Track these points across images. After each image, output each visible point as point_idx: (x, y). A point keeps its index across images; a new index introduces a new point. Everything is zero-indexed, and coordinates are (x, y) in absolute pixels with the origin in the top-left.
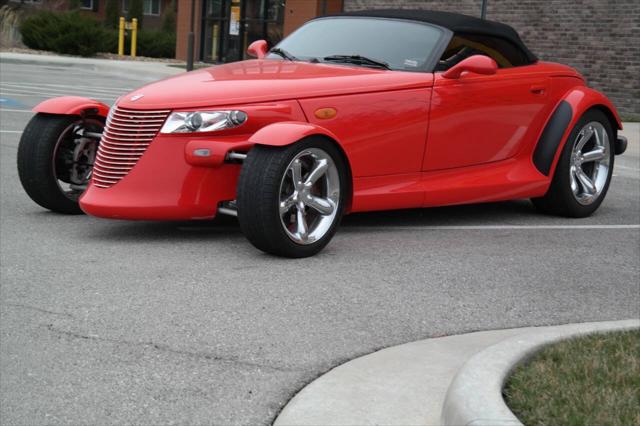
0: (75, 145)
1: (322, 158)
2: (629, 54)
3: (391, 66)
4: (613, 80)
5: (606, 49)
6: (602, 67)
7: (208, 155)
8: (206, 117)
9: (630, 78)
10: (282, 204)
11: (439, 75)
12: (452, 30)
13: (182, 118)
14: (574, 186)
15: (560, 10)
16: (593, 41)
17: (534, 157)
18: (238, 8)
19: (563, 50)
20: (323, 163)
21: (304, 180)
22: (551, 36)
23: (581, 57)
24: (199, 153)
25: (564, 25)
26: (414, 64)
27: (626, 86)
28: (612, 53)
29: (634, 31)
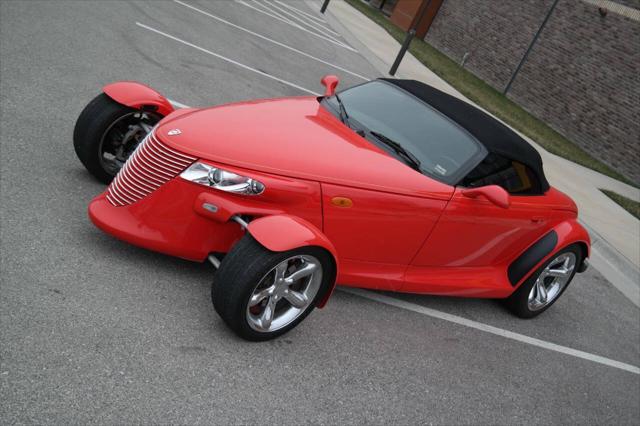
0: (128, 130)
1: (311, 262)
2: (615, 117)
3: (422, 168)
4: (597, 129)
5: (601, 106)
7: (215, 211)
8: (226, 175)
9: (607, 133)
10: (254, 298)
11: (459, 190)
12: (488, 149)
13: (207, 170)
14: (531, 295)
15: (584, 65)
17: (509, 268)
19: (573, 92)
20: (310, 266)
21: (287, 274)
22: (570, 79)
24: (208, 207)
25: (582, 76)
26: (442, 171)
27: (603, 137)
28: (604, 110)
29: (625, 103)
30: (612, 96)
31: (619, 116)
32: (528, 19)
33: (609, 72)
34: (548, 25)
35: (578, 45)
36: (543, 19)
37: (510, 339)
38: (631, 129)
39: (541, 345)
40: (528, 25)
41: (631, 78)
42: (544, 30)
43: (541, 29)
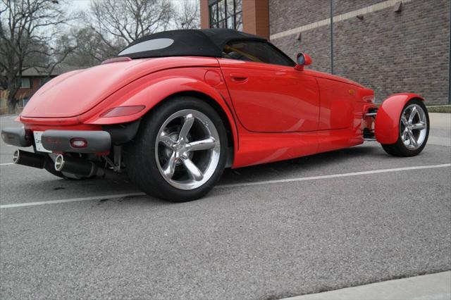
2: (404, 72)
4: (398, 87)
5: (392, 71)
6: (392, 81)
9: (406, 85)
15: (368, 55)
16: (385, 68)
19: (371, 75)
22: (365, 68)
23: (381, 77)
25: (371, 61)
27: (405, 89)
28: (395, 73)
29: (405, 60)
30: (395, 61)
31: (405, 70)
32: (322, 50)
33: (385, 48)
34: (334, 46)
35: (358, 46)
36: (330, 45)
40: (324, 54)
41: (399, 43)
42: (334, 51)
43: (332, 51)
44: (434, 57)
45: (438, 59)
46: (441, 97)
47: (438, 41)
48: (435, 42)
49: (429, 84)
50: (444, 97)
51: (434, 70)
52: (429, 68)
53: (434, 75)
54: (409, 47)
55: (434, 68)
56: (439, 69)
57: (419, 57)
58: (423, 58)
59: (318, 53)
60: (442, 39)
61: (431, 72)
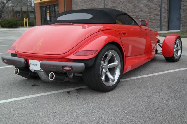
5: (134, 15)
15: (122, 7)
18: (49, 13)
29: (140, 11)
30: (135, 11)
31: (140, 15)
32: (99, 4)
33: (130, 5)
34: (105, 2)
35: (117, 3)
36: (103, 2)
37: (141, 78)
38: (146, 17)
39: (153, 75)
40: (100, 6)
41: (137, 3)
42: (105, 4)
43: (104, 5)
44: (153, 10)
45: (155, 11)
46: (157, 28)
47: (155, 3)
48: (154, 3)
49: (151, 22)
50: (158, 28)
51: (153, 16)
52: (151, 15)
53: (153, 18)
54: (142, 5)
55: (153, 15)
56: (156, 15)
57: (146, 10)
58: (148, 10)
59: (97, 5)
60: (157, 2)
61: (152, 16)
